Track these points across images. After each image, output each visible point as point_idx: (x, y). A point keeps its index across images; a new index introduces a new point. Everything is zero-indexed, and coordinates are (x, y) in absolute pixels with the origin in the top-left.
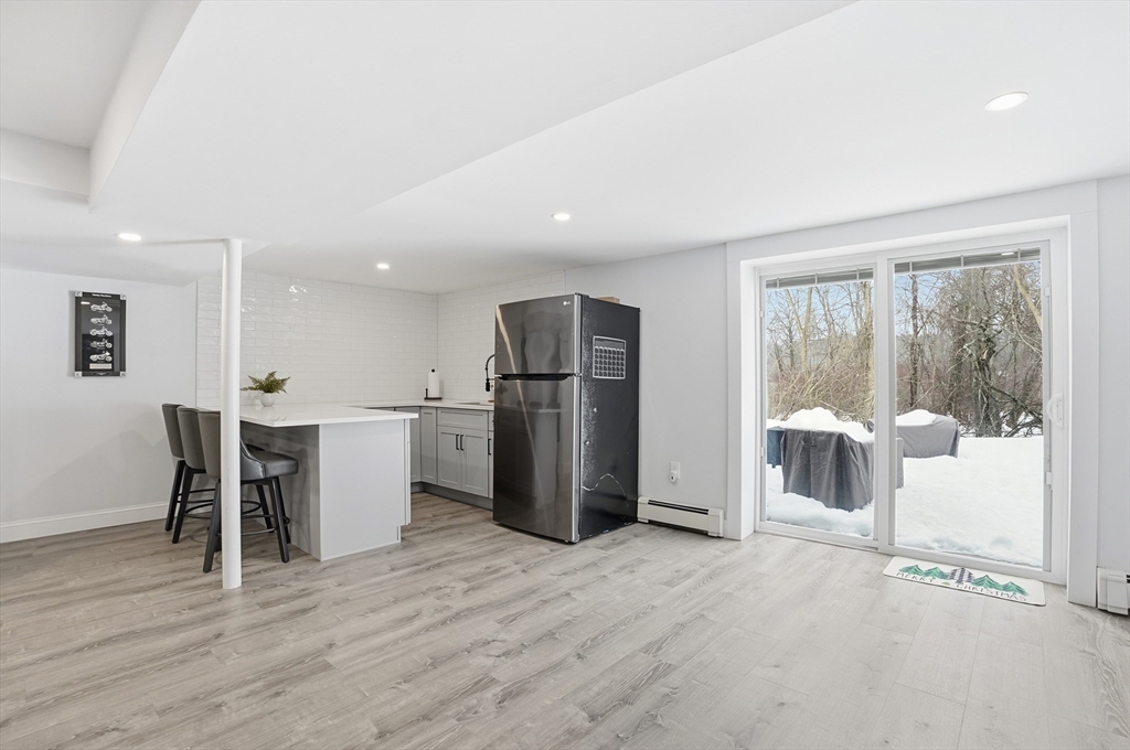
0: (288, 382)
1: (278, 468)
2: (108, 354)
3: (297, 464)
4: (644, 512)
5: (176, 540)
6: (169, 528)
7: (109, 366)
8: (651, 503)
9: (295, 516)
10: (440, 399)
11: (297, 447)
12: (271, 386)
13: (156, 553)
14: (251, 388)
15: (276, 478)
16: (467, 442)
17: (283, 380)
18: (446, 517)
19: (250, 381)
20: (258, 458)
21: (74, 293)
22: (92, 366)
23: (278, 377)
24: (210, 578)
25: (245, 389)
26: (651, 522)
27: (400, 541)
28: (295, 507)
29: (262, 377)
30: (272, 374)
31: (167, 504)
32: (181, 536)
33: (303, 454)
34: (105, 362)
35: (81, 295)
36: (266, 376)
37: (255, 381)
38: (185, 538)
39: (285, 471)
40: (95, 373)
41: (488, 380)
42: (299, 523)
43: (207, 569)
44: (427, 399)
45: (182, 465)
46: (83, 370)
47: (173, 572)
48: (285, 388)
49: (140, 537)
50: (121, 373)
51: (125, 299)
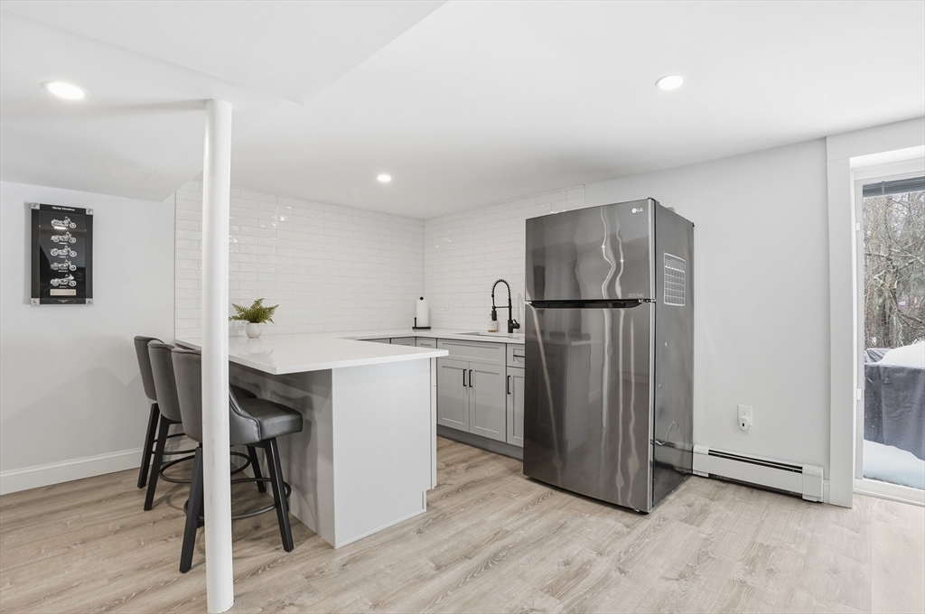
0: (276, 311)
1: (277, 425)
2: (71, 277)
3: (301, 419)
4: (702, 464)
5: (149, 506)
6: (142, 484)
7: (73, 292)
8: (712, 453)
9: (295, 478)
10: (429, 328)
11: (297, 393)
12: (256, 315)
13: (123, 529)
14: (236, 318)
15: (274, 439)
16: (478, 379)
17: (271, 309)
18: (461, 466)
19: (234, 309)
20: (252, 414)
21: (30, 205)
22: (54, 292)
23: (264, 305)
24: (188, 585)
25: (232, 319)
26: (712, 477)
27: (425, 510)
28: (295, 469)
29: (248, 305)
30: (258, 303)
31: (141, 450)
32: (157, 497)
33: (306, 404)
34: (68, 287)
35: (38, 207)
36: (252, 303)
37: (240, 309)
38: (160, 501)
39: (286, 428)
40: (57, 300)
41: (494, 308)
42: (303, 492)
43: (186, 566)
44: (415, 328)
45: (155, 409)
46: (41, 297)
47: (141, 569)
48: (273, 317)
49: (107, 499)
50: (87, 300)
51: (91, 213)
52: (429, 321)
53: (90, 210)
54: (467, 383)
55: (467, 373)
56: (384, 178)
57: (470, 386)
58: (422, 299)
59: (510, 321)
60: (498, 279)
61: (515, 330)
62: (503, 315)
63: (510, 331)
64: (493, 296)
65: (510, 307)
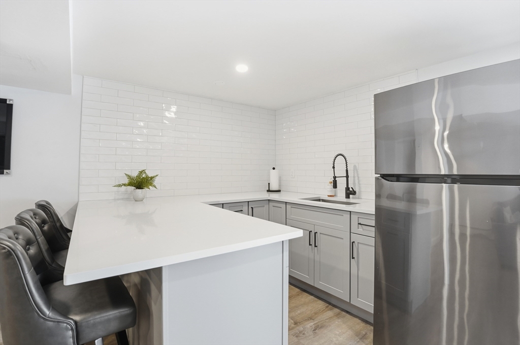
0: (158, 178)
10: (279, 191)
12: (141, 183)
14: (125, 185)
16: (321, 240)
17: (152, 178)
19: (125, 178)
25: (120, 186)
29: (135, 174)
36: (138, 172)
37: (129, 176)
41: (335, 177)
44: (269, 191)
48: (156, 184)
50: (5, 171)
51: (11, 102)
52: (280, 186)
53: (10, 100)
54: (313, 242)
55: (312, 234)
56: (242, 68)
57: (315, 246)
58: (274, 169)
59: (347, 189)
60: (338, 153)
61: (351, 196)
62: (342, 183)
63: (348, 196)
64: (334, 167)
65: (347, 177)
